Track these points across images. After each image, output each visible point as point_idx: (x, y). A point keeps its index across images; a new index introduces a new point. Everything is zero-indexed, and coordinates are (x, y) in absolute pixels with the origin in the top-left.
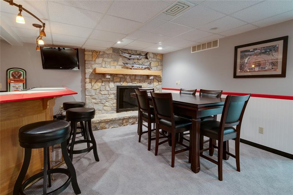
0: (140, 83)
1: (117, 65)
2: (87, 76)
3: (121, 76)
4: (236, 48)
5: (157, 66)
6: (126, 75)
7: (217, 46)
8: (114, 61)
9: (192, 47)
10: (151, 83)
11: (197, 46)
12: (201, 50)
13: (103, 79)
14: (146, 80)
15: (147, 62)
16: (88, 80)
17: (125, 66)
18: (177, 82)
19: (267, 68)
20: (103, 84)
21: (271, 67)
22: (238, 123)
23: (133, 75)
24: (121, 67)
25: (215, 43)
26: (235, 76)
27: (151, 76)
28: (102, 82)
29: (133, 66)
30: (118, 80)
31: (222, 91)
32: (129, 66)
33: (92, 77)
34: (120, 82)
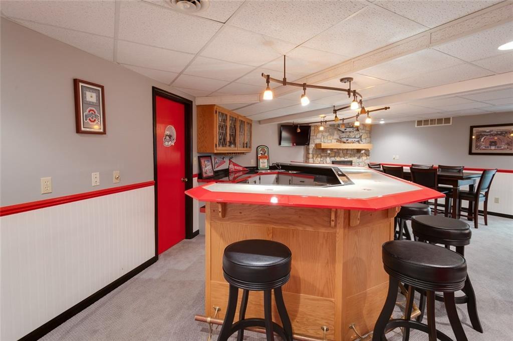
0: (350, 157)
1: (333, 139)
2: (311, 152)
3: (335, 150)
4: (472, 128)
5: (366, 139)
6: (340, 149)
7: (449, 123)
8: (330, 135)
9: (416, 122)
10: (360, 157)
11: (418, 121)
12: (429, 126)
13: (322, 155)
14: (356, 155)
15: (358, 134)
16: (311, 156)
17: (340, 141)
18: (394, 156)
19: (503, 148)
20: (322, 159)
21: (506, 146)
22: (486, 190)
23: (345, 149)
24: (335, 141)
25: (447, 120)
26: (471, 153)
27: (363, 149)
28: (321, 158)
29: (348, 140)
30: (333, 155)
31: (463, 167)
32: (344, 140)
33: (314, 152)
34: (335, 157)
